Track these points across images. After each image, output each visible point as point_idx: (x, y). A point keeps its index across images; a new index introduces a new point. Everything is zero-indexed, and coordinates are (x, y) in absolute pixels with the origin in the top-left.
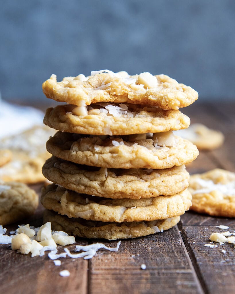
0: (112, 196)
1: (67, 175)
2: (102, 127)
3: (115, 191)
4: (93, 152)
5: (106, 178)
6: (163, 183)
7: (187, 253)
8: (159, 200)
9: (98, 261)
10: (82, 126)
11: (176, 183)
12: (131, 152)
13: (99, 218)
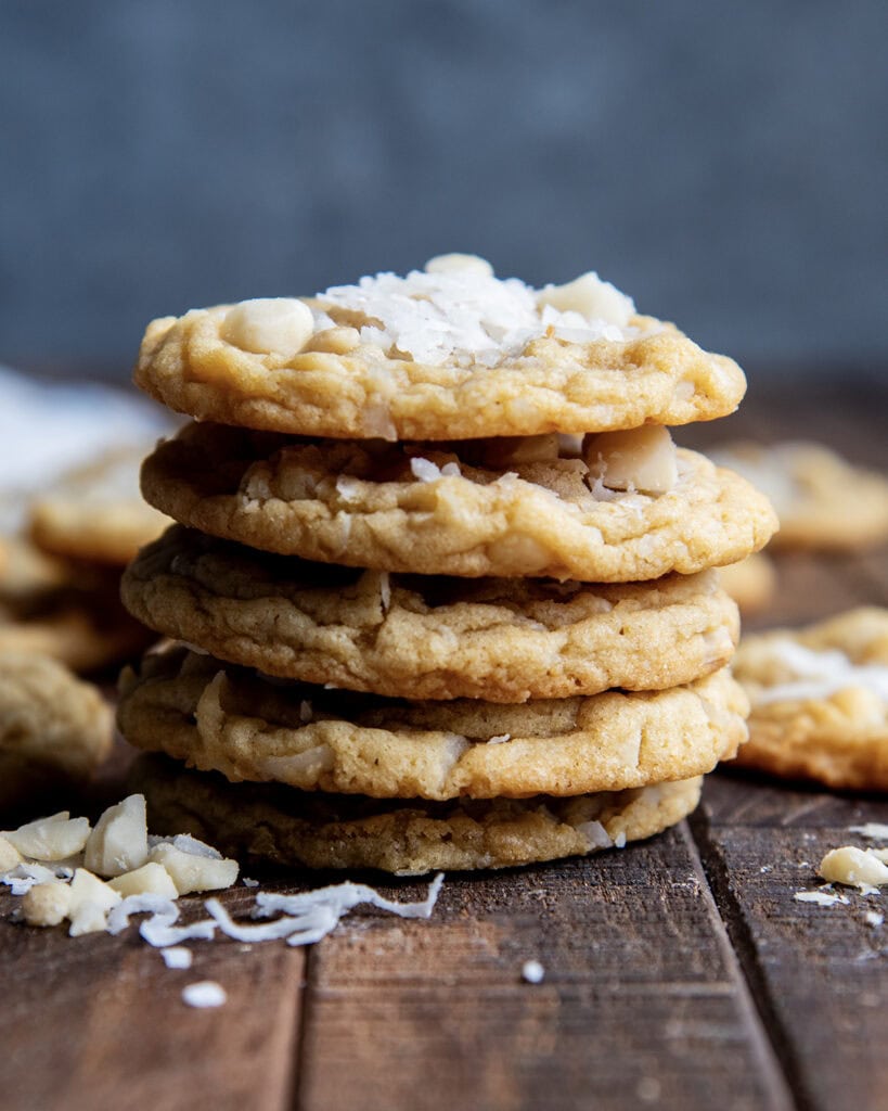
0: (411, 690)
1: (224, 603)
2: (355, 404)
3: (419, 666)
4: (331, 505)
5: (385, 613)
6: (622, 638)
7: (719, 927)
8: (606, 708)
9: (347, 952)
10: (276, 397)
11: (678, 641)
12: (489, 507)
13: (354, 780)
